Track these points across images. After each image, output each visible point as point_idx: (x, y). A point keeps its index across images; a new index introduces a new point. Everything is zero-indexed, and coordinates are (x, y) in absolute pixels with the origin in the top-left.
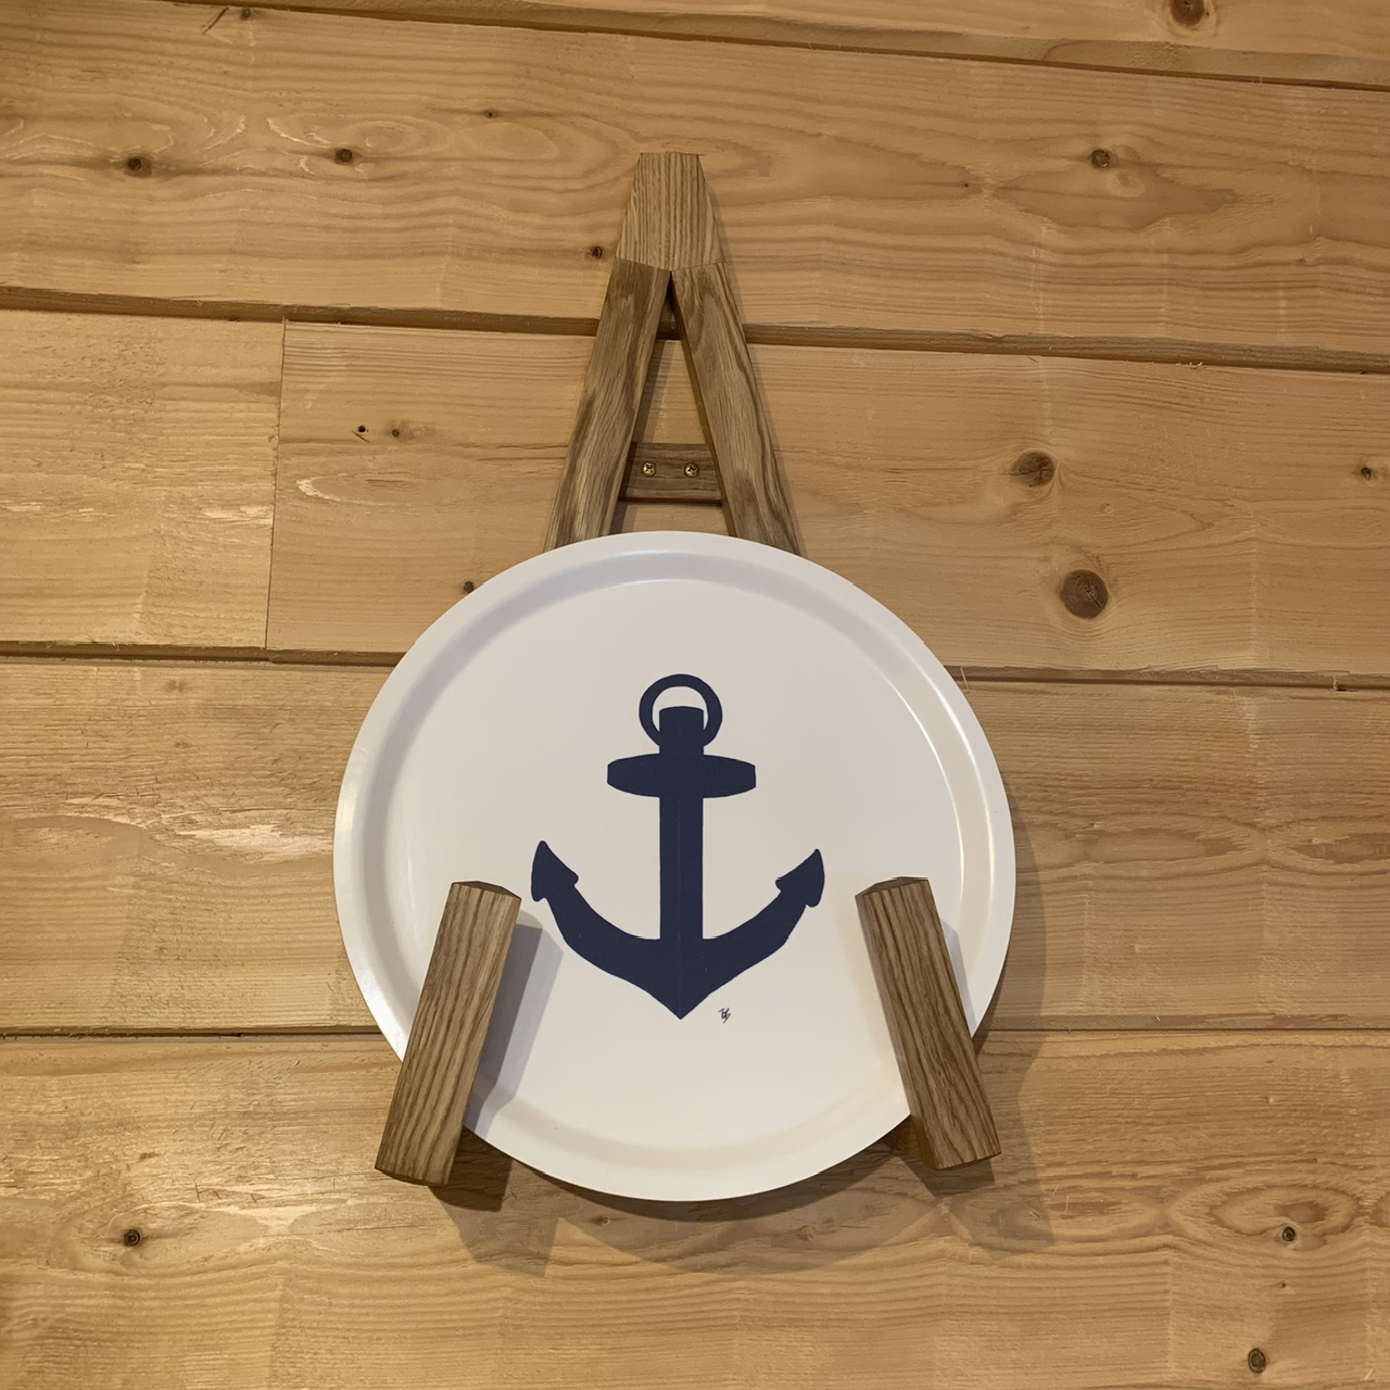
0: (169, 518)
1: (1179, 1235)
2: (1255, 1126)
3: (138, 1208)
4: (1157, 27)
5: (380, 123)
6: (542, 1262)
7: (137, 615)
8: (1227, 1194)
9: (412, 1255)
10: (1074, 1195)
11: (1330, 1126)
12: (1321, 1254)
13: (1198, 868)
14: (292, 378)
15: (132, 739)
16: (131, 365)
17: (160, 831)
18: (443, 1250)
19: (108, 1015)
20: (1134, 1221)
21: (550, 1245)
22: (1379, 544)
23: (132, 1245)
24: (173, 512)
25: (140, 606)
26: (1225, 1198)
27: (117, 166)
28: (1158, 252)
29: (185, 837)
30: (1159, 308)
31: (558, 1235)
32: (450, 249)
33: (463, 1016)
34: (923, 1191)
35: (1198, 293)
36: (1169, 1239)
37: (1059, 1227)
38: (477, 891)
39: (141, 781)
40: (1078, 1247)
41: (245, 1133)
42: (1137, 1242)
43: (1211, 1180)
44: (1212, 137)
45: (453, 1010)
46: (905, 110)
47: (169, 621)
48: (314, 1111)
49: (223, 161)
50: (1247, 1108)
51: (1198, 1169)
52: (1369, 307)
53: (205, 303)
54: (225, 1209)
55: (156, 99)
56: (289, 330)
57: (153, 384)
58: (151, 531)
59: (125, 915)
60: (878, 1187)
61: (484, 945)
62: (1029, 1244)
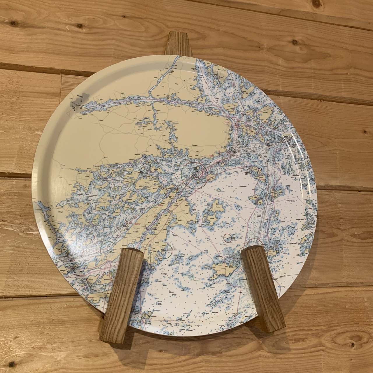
0: (24, 134)
1: (324, 347)
2: (343, 314)
3: (13, 354)
4: (309, 7)
5: (91, 17)
6: (144, 365)
7: (14, 164)
8: (336, 334)
9: (103, 364)
10: (296, 336)
11: (362, 313)
12: (361, 350)
13: (326, 241)
14: (64, 92)
15: (12, 203)
16: (11, 85)
17: (21, 232)
18: (113, 362)
19: (4, 292)
20: (312, 344)
21: (146, 359)
22: (368, 151)
23: (12, 367)
24: (26, 132)
25: (15, 161)
26: (336, 335)
27: (7, 23)
28: (311, 69)
29: (30, 234)
30: (312, 84)
31: (148, 356)
32: (113, 55)
33: (127, 290)
34: (254, 337)
35: (321, 81)
36: (321, 348)
37: (292, 346)
38: (131, 251)
39: (15, 216)
40: (297, 351)
41: (49, 328)
42: (313, 349)
43: (332, 330)
44: (323, 38)
45: (124, 289)
46: (242, 25)
47: (24, 166)
48: (72, 321)
49: (41, 25)
50: (340, 309)
51: (328, 327)
52: (364, 87)
53: (36, 67)
54: (43, 354)
55: (20, 4)
56: (63, 77)
57: (19, 91)
58: (18, 137)
59: (10, 259)
60: (241, 337)
61: (133, 268)
62: (284, 351)
